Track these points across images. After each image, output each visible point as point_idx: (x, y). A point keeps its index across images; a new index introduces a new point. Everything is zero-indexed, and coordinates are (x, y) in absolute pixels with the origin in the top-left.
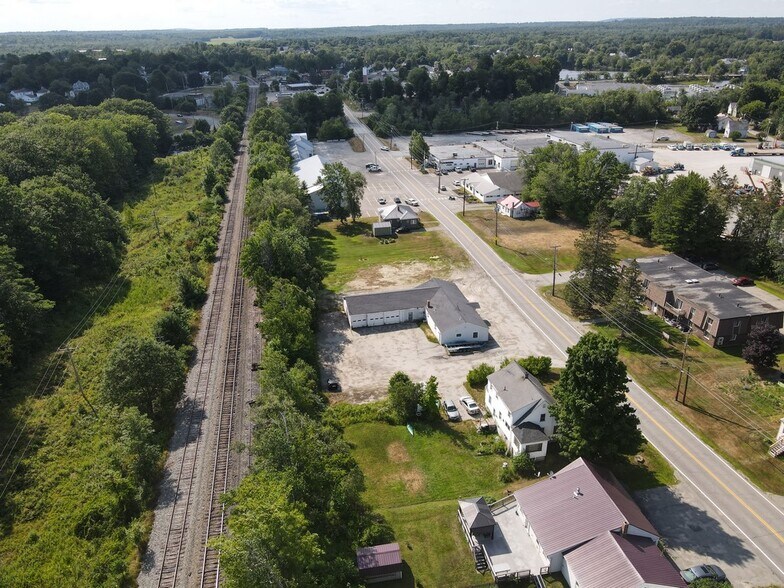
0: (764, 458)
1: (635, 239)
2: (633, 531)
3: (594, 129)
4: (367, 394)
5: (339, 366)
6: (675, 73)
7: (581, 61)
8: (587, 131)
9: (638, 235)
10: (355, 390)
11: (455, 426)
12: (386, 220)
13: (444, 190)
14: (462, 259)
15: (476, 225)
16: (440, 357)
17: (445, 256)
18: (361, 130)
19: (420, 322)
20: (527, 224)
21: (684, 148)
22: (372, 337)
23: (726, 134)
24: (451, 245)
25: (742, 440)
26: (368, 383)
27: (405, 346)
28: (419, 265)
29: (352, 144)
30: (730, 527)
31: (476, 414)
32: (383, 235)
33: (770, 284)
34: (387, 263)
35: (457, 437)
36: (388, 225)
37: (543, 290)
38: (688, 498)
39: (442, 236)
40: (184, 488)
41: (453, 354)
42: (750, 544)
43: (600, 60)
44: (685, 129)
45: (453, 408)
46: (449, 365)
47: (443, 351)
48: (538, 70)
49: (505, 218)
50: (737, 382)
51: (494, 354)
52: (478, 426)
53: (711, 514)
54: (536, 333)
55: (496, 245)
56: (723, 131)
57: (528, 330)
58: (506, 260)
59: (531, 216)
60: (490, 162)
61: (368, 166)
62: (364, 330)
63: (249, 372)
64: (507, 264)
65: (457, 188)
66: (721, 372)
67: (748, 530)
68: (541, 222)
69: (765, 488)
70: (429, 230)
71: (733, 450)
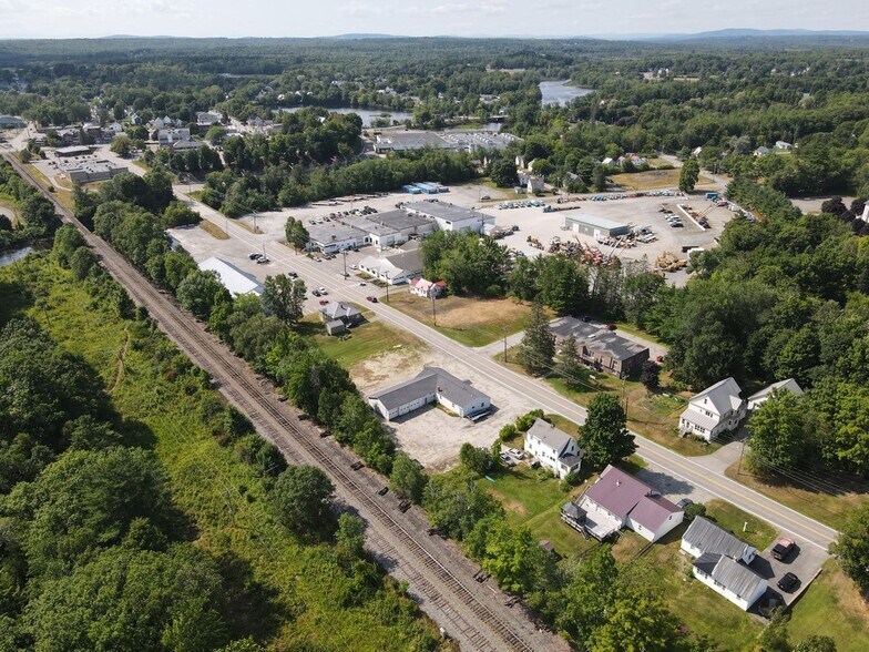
0: (677, 439)
1: (525, 303)
2: (654, 493)
3: (425, 191)
4: (444, 464)
5: (405, 450)
6: (452, 116)
7: (356, 99)
8: (419, 192)
9: (527, 299)
10: (433, 465)
11: (515, 469)
12: (336, 319)
13: (348, 276)
14: (420, 344)
15: (406, 309)
16: (469, 426)
17: (405, 344)
18: (204, 211)
19: (434, 403)
20: (444, 302)
21: (507, 207)
22: (409, 423)
23: (530, 188)
24: (402, 332)
25: (664, 433)
26: (436, 456)
27: (438, 425)
28: (392, 355)
29: (207, 230)
30: (679, 477)
31: (522, 458)
32: (338, 333)
33: (624, 326)
34: (365, 358)
35: (518, 475)
36: (340, 323)
37: (497, 358)
38: (656, 471)
39: (385, 325)
40: (394, 556)
41: (476, 422)
42: (690, 482)
43: (374, 98)
44: (495, 185)
45: (508, 458)
46: (478, 430)
47: (468, 422)
48: (348, 129)
49: (422, 299)
50: (643, 399)
51: (500, 415)
52: (529, 465)
53: (667, 474)
54: (514, 392)
55: (435, 326)
56: (525, 186)
57: (509, 392)
58: (452, 338)
59: (442, 294)
60: (367, 240)
61: (253, 257)
62: (399, 419)
63: (353, 472)
64: (456, 342)
65: (358, 272)
66: (633, 394)
67: (687, 476)
68: (453, 299)
69: (686, 455)
70: (372, 320)
71: (662, 439)
